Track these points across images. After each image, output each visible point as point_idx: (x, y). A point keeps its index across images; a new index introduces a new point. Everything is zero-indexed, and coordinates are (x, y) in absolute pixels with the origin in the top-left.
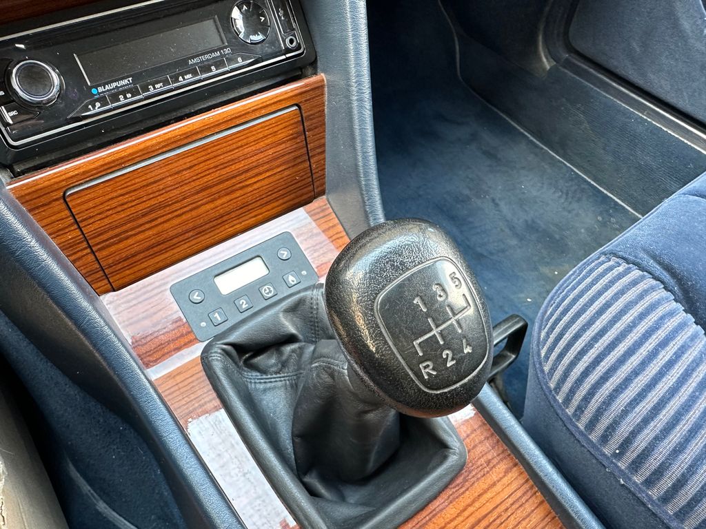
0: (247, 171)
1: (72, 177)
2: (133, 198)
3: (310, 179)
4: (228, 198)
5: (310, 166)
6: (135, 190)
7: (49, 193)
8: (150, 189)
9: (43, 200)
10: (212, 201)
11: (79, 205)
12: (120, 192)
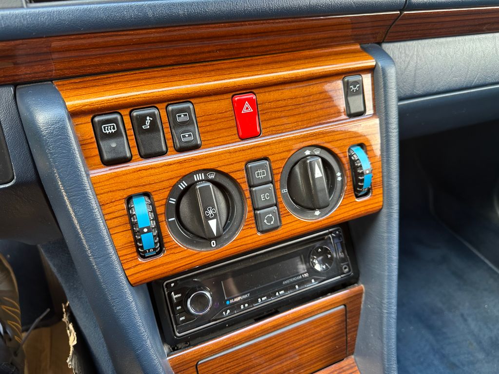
0: (306, 345)
1: (204, 354)
2: (235, 364)
3: (345, 347)
4: (291, 361)
5: (346, 339)
6: (237, 359)
7: (189, 363)
8: (246, 359)
9: (185, 367)
10: (281, 364)
11: (203, 369)
12: (228, 361)
